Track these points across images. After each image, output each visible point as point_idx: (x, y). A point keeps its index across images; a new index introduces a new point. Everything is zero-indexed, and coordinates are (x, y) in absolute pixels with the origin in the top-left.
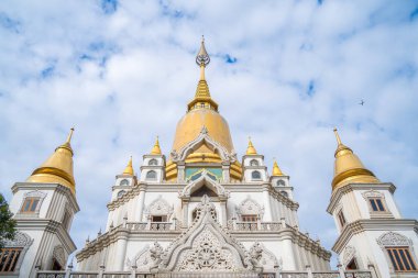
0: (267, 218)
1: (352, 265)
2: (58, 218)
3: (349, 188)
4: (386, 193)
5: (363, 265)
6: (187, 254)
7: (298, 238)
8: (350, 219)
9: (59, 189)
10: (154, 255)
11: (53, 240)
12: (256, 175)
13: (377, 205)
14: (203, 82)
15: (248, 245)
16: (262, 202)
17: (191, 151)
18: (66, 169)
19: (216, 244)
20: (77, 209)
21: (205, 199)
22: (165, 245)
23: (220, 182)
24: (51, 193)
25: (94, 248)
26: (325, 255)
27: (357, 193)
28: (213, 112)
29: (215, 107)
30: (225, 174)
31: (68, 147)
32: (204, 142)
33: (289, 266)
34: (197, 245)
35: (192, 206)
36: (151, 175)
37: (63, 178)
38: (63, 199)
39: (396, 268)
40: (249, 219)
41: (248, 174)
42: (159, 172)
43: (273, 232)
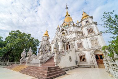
4: (90, 19)
11: (46, 42)
12: (71, 24)
13: (87, 22)
16: (72, 29)
17: (63, 25)
18: (47, 34)
27: (83, 21)
28: (69, 16)
31: (47, 31)
38: (46, 37)
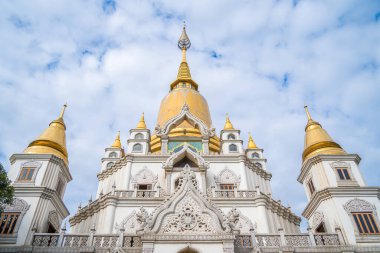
0: (243, 186)
1: (321, 229)
2: (53, 186)
3: (318, 159)
4: (353, 164)
5: (331, 229)
6: (170, 219)
7: (272, 205)
8: (318, 187)
9: (53, 160)
10: (140, 219)
11: (48, 206)
12: (233, 148)
13: (343, 174)
14: (184, 64)
15: (226, 211)
16: (238, 172)
17: (174, 126)
18: (60, 142)
19: (197, 209)
20: (70, 178)
21: (187, 169)
22: (150, 210)
23: (200, 153)
24: (45, 164)
25: (85, 214)
26: (295, 220)
27: (326, 164)
28: (193, 91)
29: (195, 86)
30: (205, 147)
31: (61, 122)
32: (185, 118)
33: (263, 229)
34: (179, 210)
35: (175, 176)
36: (137, 147)
37: (57, 150)
38: (57, 169)
39: (361, 231)
40: (227, 187)
41: (226, 147)
42: (144, 145)
43: (249, 199)
